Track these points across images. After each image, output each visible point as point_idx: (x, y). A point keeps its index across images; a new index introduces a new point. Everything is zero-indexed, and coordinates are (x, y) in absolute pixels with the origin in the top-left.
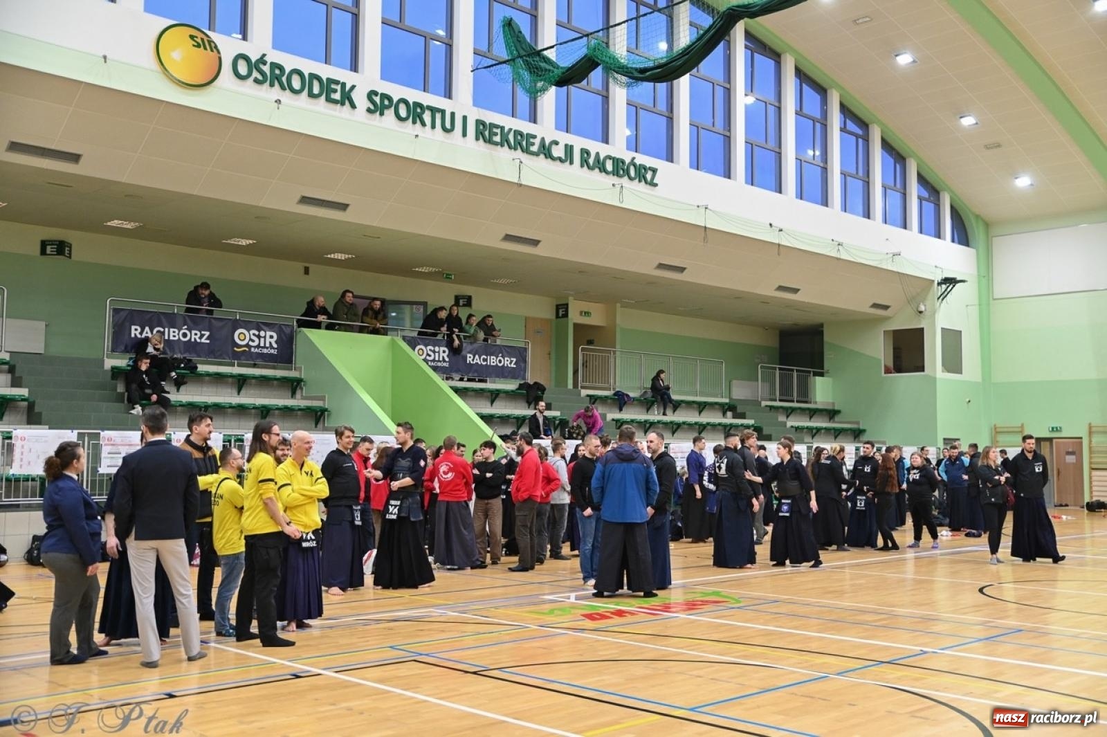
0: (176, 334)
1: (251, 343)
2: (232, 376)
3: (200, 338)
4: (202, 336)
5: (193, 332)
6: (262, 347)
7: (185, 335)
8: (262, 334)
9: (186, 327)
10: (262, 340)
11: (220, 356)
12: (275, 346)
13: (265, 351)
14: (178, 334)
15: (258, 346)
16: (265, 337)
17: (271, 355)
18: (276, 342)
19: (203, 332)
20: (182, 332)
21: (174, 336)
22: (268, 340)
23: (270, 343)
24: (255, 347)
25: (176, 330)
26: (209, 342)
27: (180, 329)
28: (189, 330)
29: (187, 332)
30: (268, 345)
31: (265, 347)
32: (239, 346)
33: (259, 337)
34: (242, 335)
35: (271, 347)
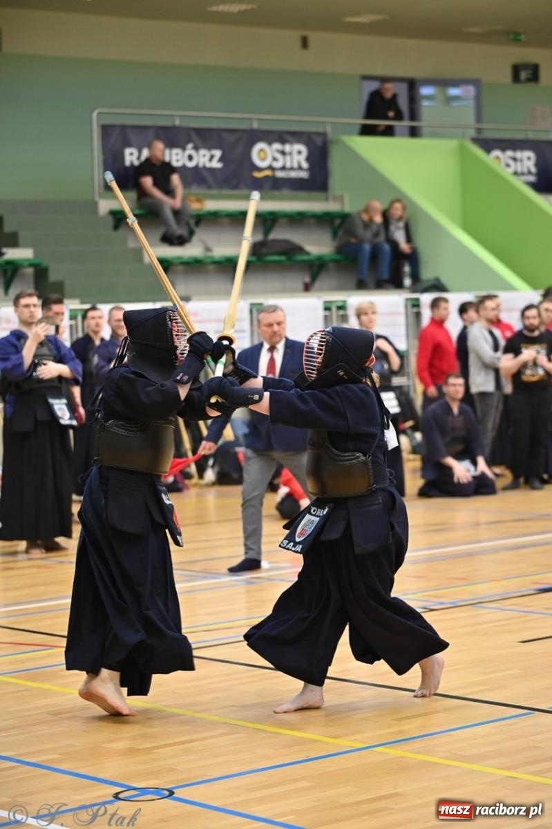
0: (179, 157)
1: (275, 164)
3: (210, 160)
4: (212, 157)
5: (202, 152)
6: (288, 169)
7: (190, 158)
8: (287, 148)
9: (191, 145)
10: (288, 158)
11: (235, 187)
12: (305, 165)
13: (293, 174)
14: (183, 157)
15: (283, 168)
16: (291, 154)
17: (300, 179)
19: (213, 152)
20: (187, 153)
21: (178, 160)
22: (296, 157)
24: (279, 169)
25: (179, 151)
26: (219, 165)
27: (184, 149)
28: (196, 148)
29: (193, 153)
30: (296, 165)
31: (292, 169)
32: (260, 170)
33: (283, 153)
34: (262, 154)
35: (300, 168)
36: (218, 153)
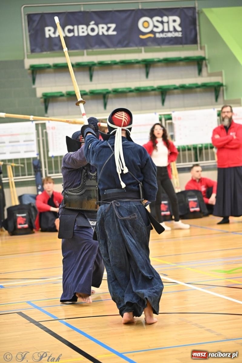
0: (85, 30)
1: (155, 30)
2: (138, 62)
3: (108, 30)
4: (108, 29)
5: (101, 26)
6: (166, 32)
7: (93, 30)
8: (165, 19)
9: (93, 22)
10: (166, 25)
11: (127, 46)
12: (179, 29)
13: (169, 35)
14: (87, 30)
15: (163, 32)
16: (168, 22)
17: (176, 38)
18: (180, 25)
19: (109, 25)
20: (90, 27)
21: (83, 32)
22: (172, 24)
23: (174, 28)
24: (159, 33)
25: (85, 27)
26: (115, 33)
27: (88, 25)
28: (97, 24)
29: (95, 27)
30: (171, 29)
31: (169, 31)
32: (144, 34)
33: (162, 22)
34: (146, 23)
35: (175, 30)
36: (113, 26)
